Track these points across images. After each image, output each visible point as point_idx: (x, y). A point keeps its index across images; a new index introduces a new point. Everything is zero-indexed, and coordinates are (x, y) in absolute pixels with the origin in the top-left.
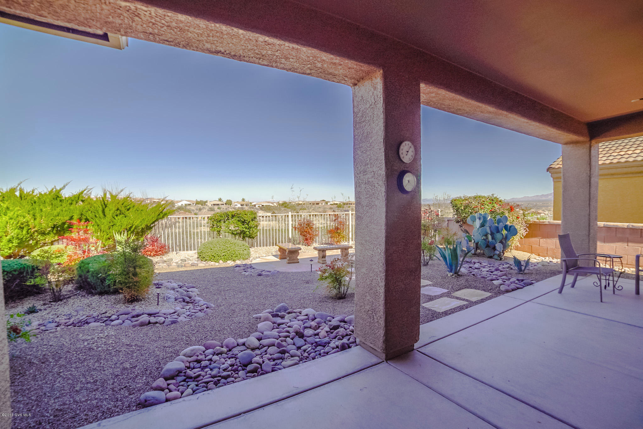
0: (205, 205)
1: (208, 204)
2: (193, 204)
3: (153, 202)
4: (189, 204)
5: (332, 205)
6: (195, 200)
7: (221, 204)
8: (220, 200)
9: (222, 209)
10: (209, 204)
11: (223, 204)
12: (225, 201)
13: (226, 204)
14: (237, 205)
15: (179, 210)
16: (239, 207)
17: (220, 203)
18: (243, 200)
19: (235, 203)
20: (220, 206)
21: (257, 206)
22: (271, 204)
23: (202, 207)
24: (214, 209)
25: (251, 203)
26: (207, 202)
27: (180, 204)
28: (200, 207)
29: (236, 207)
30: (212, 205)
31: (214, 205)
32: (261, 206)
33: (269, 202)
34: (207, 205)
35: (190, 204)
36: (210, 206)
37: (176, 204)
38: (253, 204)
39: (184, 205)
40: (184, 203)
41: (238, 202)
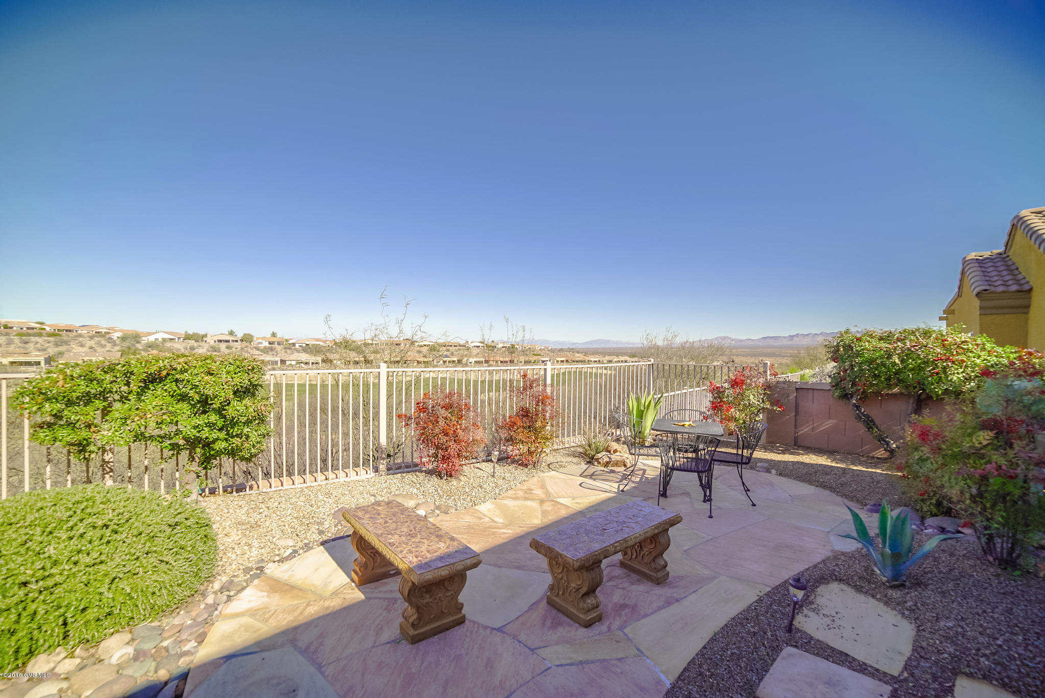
0: (202, 341)
1: (208, 339)
2: (179, 338)
3: (96, 332)
4: (170, 339)
5: (421, 346)
6: (183, 332)
7: (233, 341)
8: (231, 333)
9: (234, 349)
10: (210, 341)
11: (237, 341)
12: (240, 335)
13: (242, 341)
14: (261, 343)
15: (150, 349)
16: (265, 347)
17: (230, 338)
18: (274, 335)
19: (257, 339)
20: (231, 344)
21: (297, 346)
22: (321, 343)
23: (196, 344)
24: (219, 349)
25: (287, 340)
26: (206, 336)
27: (152, 338)
28: (192, 344)
29: (260, 345)
30: (215, 342)
31: (220, 341)
32: (304, 345)
33: (318, 340)
34: (206, 341)
35: (173, 339)
36: (212, 343)
37: (144, 338)
38: (291, 342)
39: (160, 340)
40: (160, 336)
41: (264, 338)
